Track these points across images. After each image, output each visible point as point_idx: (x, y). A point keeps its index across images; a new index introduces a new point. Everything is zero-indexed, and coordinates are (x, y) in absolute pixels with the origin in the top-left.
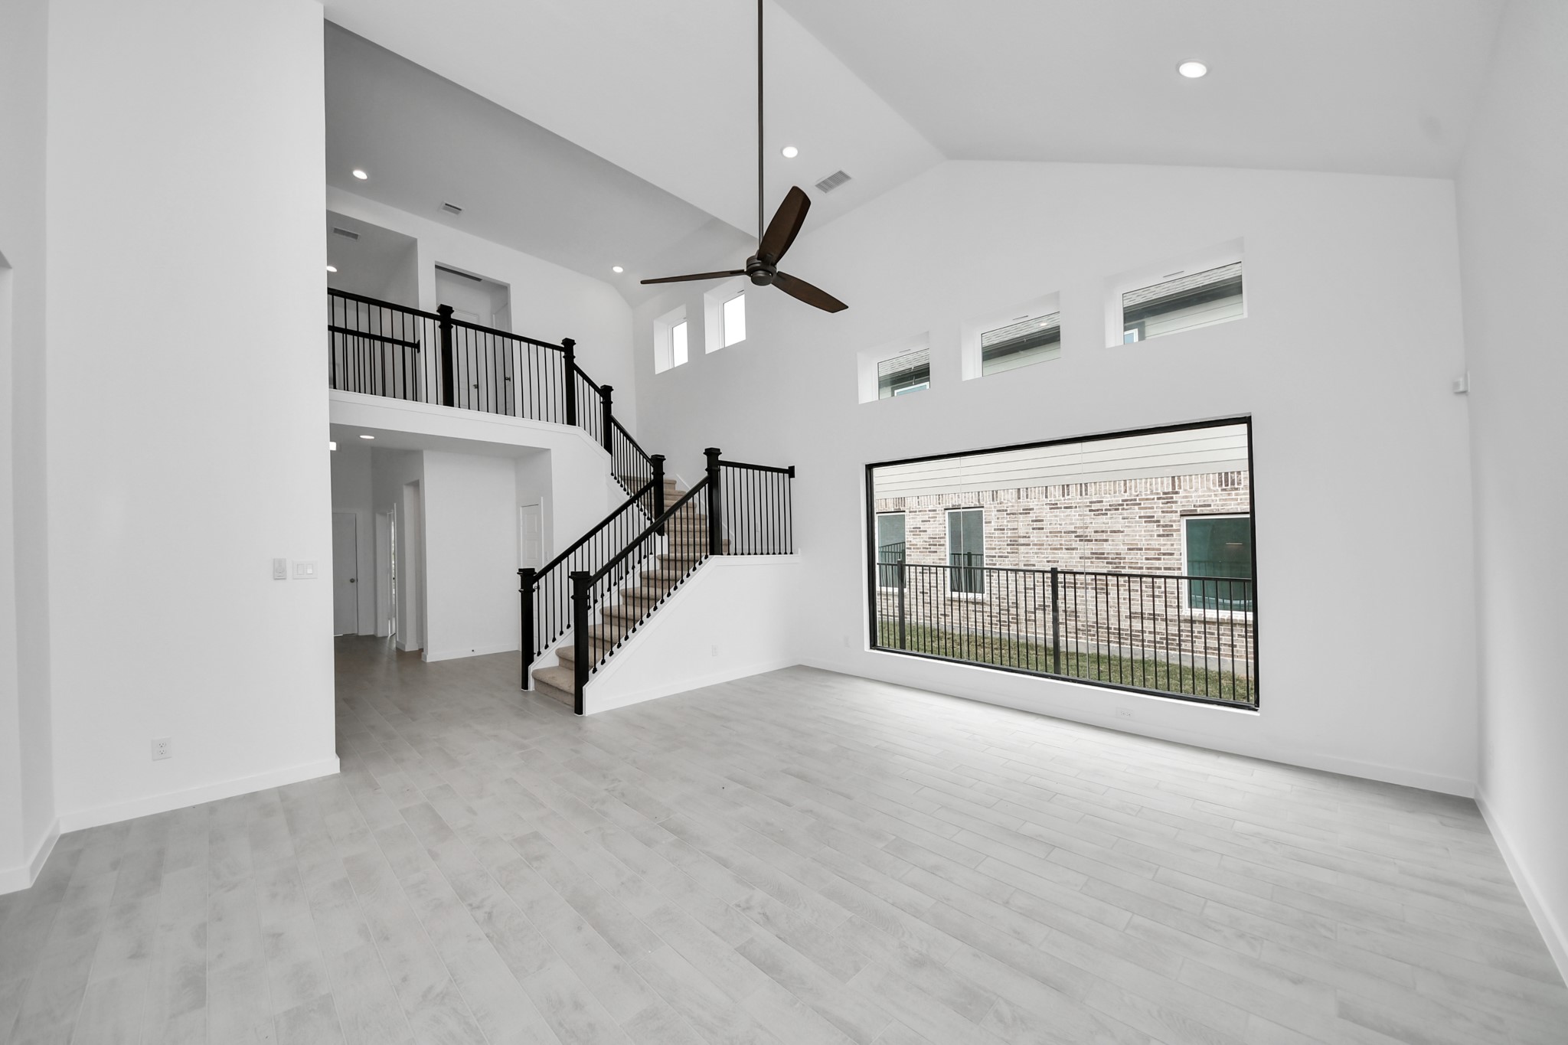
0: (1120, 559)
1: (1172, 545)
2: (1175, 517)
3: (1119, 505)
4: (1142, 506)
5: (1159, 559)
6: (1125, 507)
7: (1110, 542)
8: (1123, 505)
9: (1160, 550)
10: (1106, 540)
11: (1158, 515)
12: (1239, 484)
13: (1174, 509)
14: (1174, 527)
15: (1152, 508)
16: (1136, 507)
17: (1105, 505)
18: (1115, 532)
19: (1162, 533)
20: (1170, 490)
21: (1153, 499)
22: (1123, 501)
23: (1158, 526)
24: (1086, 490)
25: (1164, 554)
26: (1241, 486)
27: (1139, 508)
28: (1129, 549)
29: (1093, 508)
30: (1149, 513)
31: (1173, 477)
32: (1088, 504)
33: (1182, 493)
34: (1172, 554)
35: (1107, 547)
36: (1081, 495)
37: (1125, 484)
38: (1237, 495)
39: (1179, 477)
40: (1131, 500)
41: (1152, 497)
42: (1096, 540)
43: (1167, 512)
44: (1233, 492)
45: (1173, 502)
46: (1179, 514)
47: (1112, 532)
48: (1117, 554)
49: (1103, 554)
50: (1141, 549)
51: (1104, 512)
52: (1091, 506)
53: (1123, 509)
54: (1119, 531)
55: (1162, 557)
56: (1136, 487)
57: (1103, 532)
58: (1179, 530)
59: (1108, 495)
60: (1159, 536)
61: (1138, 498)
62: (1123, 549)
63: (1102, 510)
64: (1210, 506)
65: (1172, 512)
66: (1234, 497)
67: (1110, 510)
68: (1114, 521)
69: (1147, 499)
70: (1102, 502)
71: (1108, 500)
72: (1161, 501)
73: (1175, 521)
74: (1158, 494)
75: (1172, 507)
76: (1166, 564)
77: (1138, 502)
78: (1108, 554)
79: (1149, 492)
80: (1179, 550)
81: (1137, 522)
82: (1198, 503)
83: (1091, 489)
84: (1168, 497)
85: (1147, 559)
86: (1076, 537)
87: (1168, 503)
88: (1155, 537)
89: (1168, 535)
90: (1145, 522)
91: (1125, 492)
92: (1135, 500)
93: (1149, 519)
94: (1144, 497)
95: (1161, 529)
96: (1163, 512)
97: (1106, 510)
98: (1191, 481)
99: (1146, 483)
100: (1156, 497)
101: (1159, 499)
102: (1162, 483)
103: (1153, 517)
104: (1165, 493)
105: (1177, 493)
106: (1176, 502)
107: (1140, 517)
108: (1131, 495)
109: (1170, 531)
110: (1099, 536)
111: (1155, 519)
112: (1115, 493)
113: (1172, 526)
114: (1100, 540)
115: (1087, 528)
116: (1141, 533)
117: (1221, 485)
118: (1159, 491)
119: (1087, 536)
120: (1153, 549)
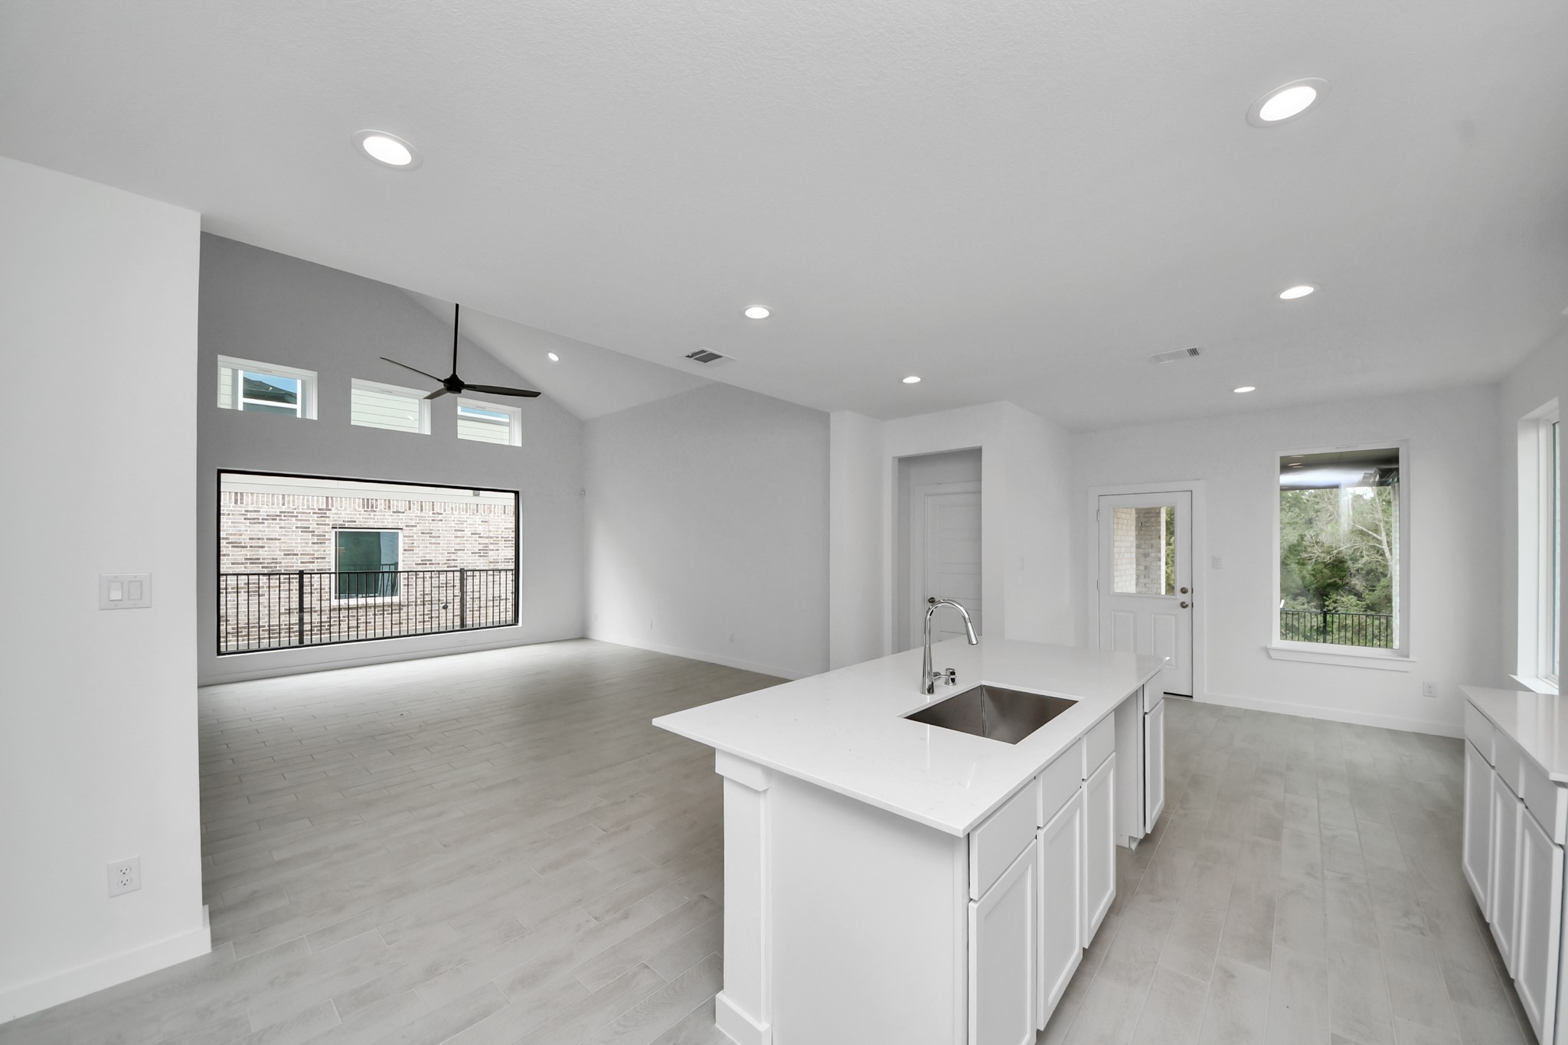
0: (277, 563)
1: (325, 551)
2: (328, 528)
3: (277, 516)
4: (299, 518)
5: (313, 562)
6: (283, 518)
7: (266, 549)
8: (281, 516)
9: (314, 555)
10: (263, 547)
11: (313, 526)
12: (376, 508)
13: (327, 522)
14: (327, 537)
15: (309, 520)
16: (294, 519)
17: (262, 515)
18: (272, 539)
19: (316, 541)
20: (325, 507)
21: (310, 513)
22: (281, 512)
23: (313, 535)
24: (242, 499)
25: (317, 558)
26: (378, 510)
27: (296, 520)
28: (285, 555)
29: (248, 517)
30: (305, 524)
31: (327, 497)
32: (243, 512)
33: (334, 510)
34: (324, 558)
35: (262, 554)
36: (236, 502)
37: (283, 498)
38: (374, 515)
39: (332, 498)
40: (289, 512)
41: (308, 511)
42: (251, 547)
43: (322, 525)
44: (372, 513)
45: (326, 517)
46: (331, 526)
47: (268, 539)
48: (273, 559)
49: (259, 559)
50: (297, 555)
51: (260, 521)
52: (246, 515)
53: (281, 520)
54: (276, 539)
55: (316, 561)
56: (294, 501)
57: (259, 539)
58: (330, 539)
59: (265, 506)
60: (313, 543)
61: (295, 511)
62: (279, 555)
63: (259, 519)
64: (355, 522)
65: (325, 525)
66: (372, 516)
67: (267, 519)
68: (273, 530)
69: (304, 513)
70: (259, 511)
71: (265, 511)
72: (316, 515)
73: (327, 532)
74: (313, 509)
75: (325, 521)
76: (318, 566)
77: (295, 514)
78: (264, 559)
79: (305, 507)
80: (330, 554)
81: (293, 531)
82: (346, 520)
83: (247, 499)
84: (322, 513)
85: (302, 563)
86: (227, 543)
87: (322, 517)
88: (310, 544)
89: (321, 543)
90: (302, 531)
91: (283, 504)
92: (293, 513)
93: (305, 529)
94: (301, 510)
95: (316, 538)
96: (318, 524)
97: (263, 519)
98: (341, 501)
99: (303, 499)
100: (312, 511)
101: (314, 513)
102: (318, 501)
103: (309, 528)
104: (319, 509)
105: (330, 510)
106: (329, 517)
107: (297, 528)
108: (289, 508)
109: (323, 539)
110: (254, 543)
111: (311, 530)
112: (273, 504)
113: (325, 536)
114: (255, 547)
115: (241, 535)
116: (298, 542)
117: (364, 507)
118: (315, 507)
119: (240, 543)
120: (308, 554)
